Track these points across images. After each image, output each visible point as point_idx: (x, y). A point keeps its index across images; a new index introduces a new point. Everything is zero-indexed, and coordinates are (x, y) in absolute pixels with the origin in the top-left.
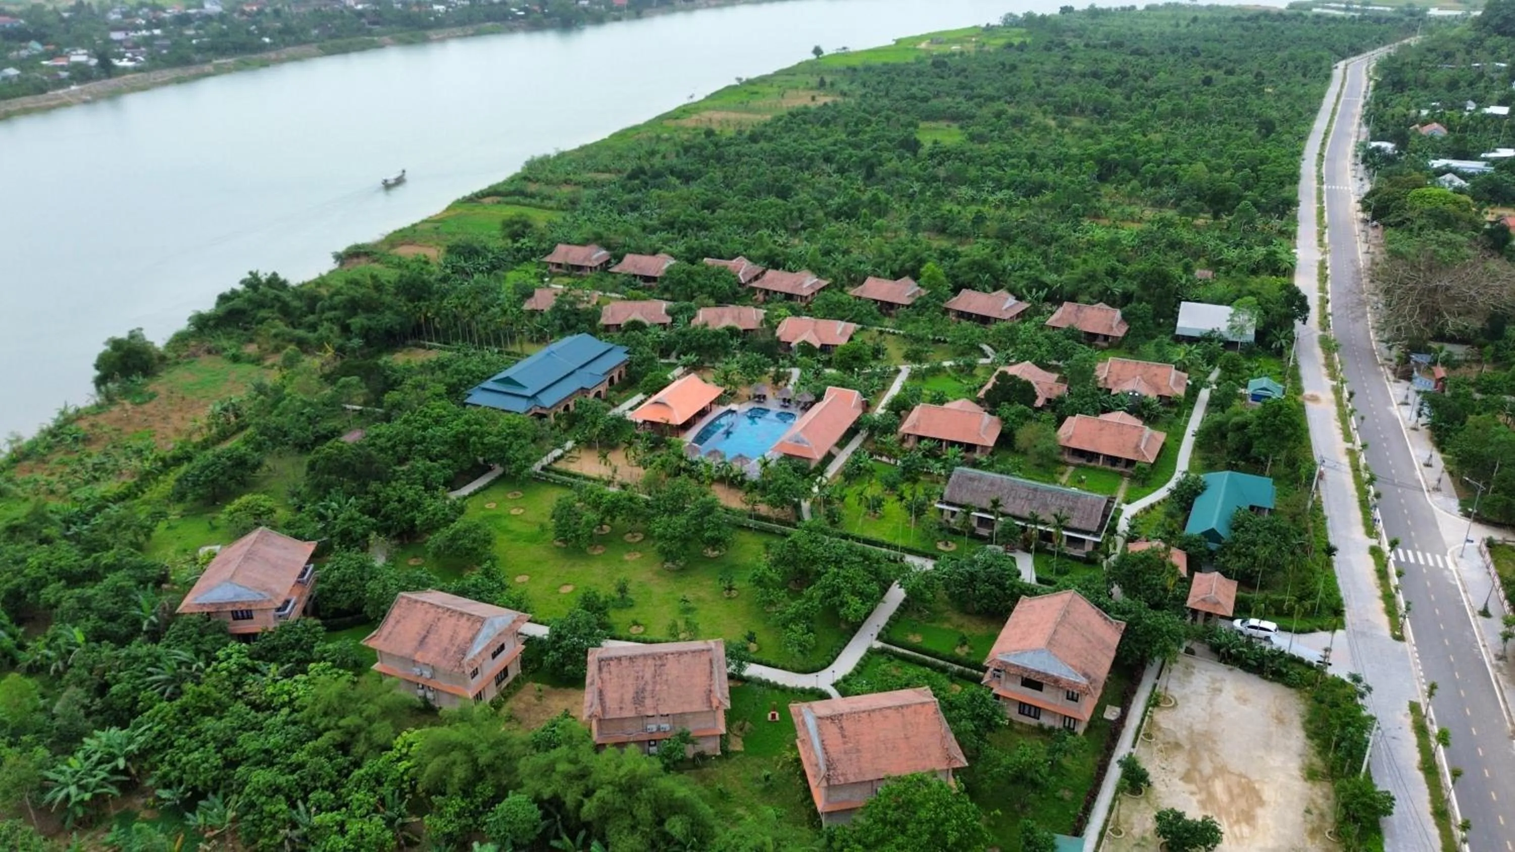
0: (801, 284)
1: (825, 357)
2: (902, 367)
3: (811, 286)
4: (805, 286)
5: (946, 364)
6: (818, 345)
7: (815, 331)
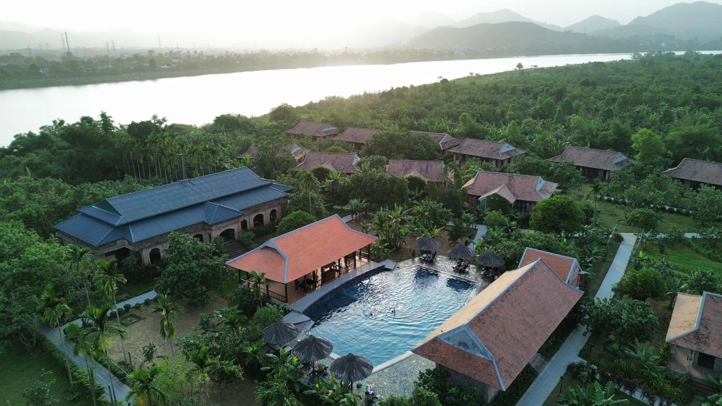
0: (498, 150)
1: (520, 215)
2: (624, 235)
3: (508, 153)
4: (501, 151)
5: (689, 236)
6: (512, 200)
7: (510, 186)
